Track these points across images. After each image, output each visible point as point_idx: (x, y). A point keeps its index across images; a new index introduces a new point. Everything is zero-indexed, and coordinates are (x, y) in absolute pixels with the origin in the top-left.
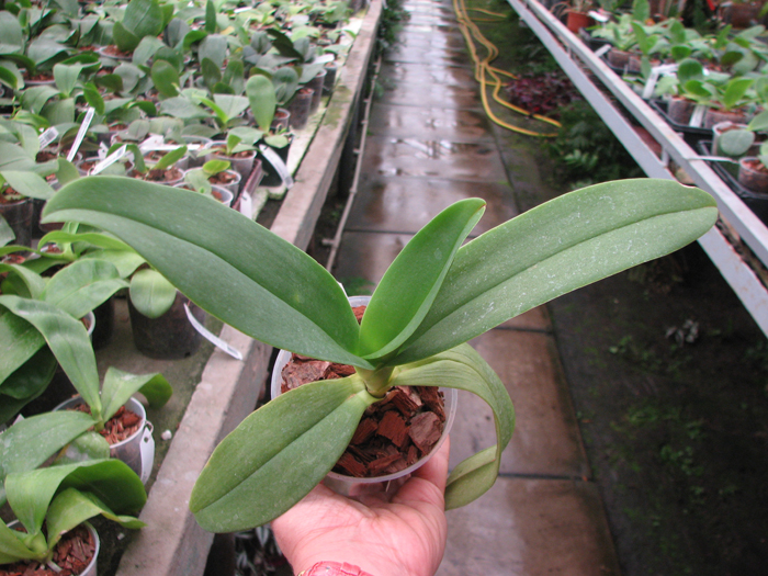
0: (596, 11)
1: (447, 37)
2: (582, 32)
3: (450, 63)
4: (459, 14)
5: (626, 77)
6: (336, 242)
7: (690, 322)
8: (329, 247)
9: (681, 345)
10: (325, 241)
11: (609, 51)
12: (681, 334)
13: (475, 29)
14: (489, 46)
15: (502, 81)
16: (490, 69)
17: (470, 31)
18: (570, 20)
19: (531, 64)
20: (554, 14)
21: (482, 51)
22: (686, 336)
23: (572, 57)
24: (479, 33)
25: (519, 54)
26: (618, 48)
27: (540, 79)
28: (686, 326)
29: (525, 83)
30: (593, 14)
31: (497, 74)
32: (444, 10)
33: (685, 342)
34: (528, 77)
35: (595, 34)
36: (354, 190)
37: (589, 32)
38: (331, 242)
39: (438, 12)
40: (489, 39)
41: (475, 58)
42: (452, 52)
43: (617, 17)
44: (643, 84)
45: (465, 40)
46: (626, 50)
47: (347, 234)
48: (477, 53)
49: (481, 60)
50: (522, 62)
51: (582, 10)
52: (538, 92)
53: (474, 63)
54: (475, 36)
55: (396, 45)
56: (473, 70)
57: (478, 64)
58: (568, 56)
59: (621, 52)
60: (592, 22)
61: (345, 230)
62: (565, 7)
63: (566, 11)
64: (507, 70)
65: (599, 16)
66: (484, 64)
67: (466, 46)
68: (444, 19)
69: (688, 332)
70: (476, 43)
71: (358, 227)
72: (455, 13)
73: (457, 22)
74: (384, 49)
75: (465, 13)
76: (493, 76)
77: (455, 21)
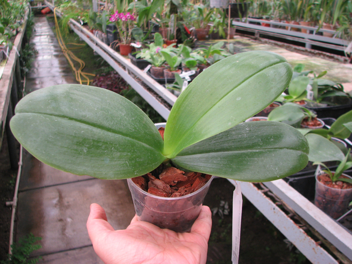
0: (135, 43)
1: (59, 60)
2: (130, 56)
3: (63, 74)
4: (62, 47)
5: (167, 85)
6: (14, 203)
7: (223, 202)
8: (11, 206)
9: (223, 217)
10: (8, 203)
11: (151, 68)
12: (221, 211)
13: (72, 54)
14: (80, 61)
15: (90, 79)
16: (83, 74)
17: (69, 55)
18: (121, 49)
19: (103, 68)
20: (112, 47)
21: (77, 65)
22: (223, 211)
23: (129, 73)
24: (74, 56)
25: (95, 63)
26: (155, 66)
27: (109, 76)
28: (221, 205)
29: (102, 79)
30: (133, 44)
31: (87, 75)
32: (55, 46)
33: (224, 215)
34: (103, 76)
35: (137, 56)
36: (21, 163)
37: (134, 56)
38: (12, 203)
39: (52, 48)
40: (79, 57)
41: (74, 69)
42: (62, 68)
43: (147, 45)
44: (180, 89)
45: (67, 60)
46: (161, 66)
47: (21, 194)
48: (74, 66)
49: (77, 70)
50: (98, 67)
51: (127, 43)
52: (110, 83)
53: (74, 72)
54: (72, 57)
55: (32, 69)
56: (75, 76)
57: (76, 72)
58: (127, 72)
59: (157, 68)
60: (133, 49)
61: (19, 192)
62: (117, 43)
63: (117, 45)
64: (91, 72)
65: (137, 45)
66: (79, 71)
67: (69, 64)
68: (55, 51)
69: (223, 208)
70: (73, 61)
71: (27, 188)
72: (60, 47)
73: (63, 52)
74: (26, 73)
75: (65, 46)
76: (85, 77)
77: (61, 51)
